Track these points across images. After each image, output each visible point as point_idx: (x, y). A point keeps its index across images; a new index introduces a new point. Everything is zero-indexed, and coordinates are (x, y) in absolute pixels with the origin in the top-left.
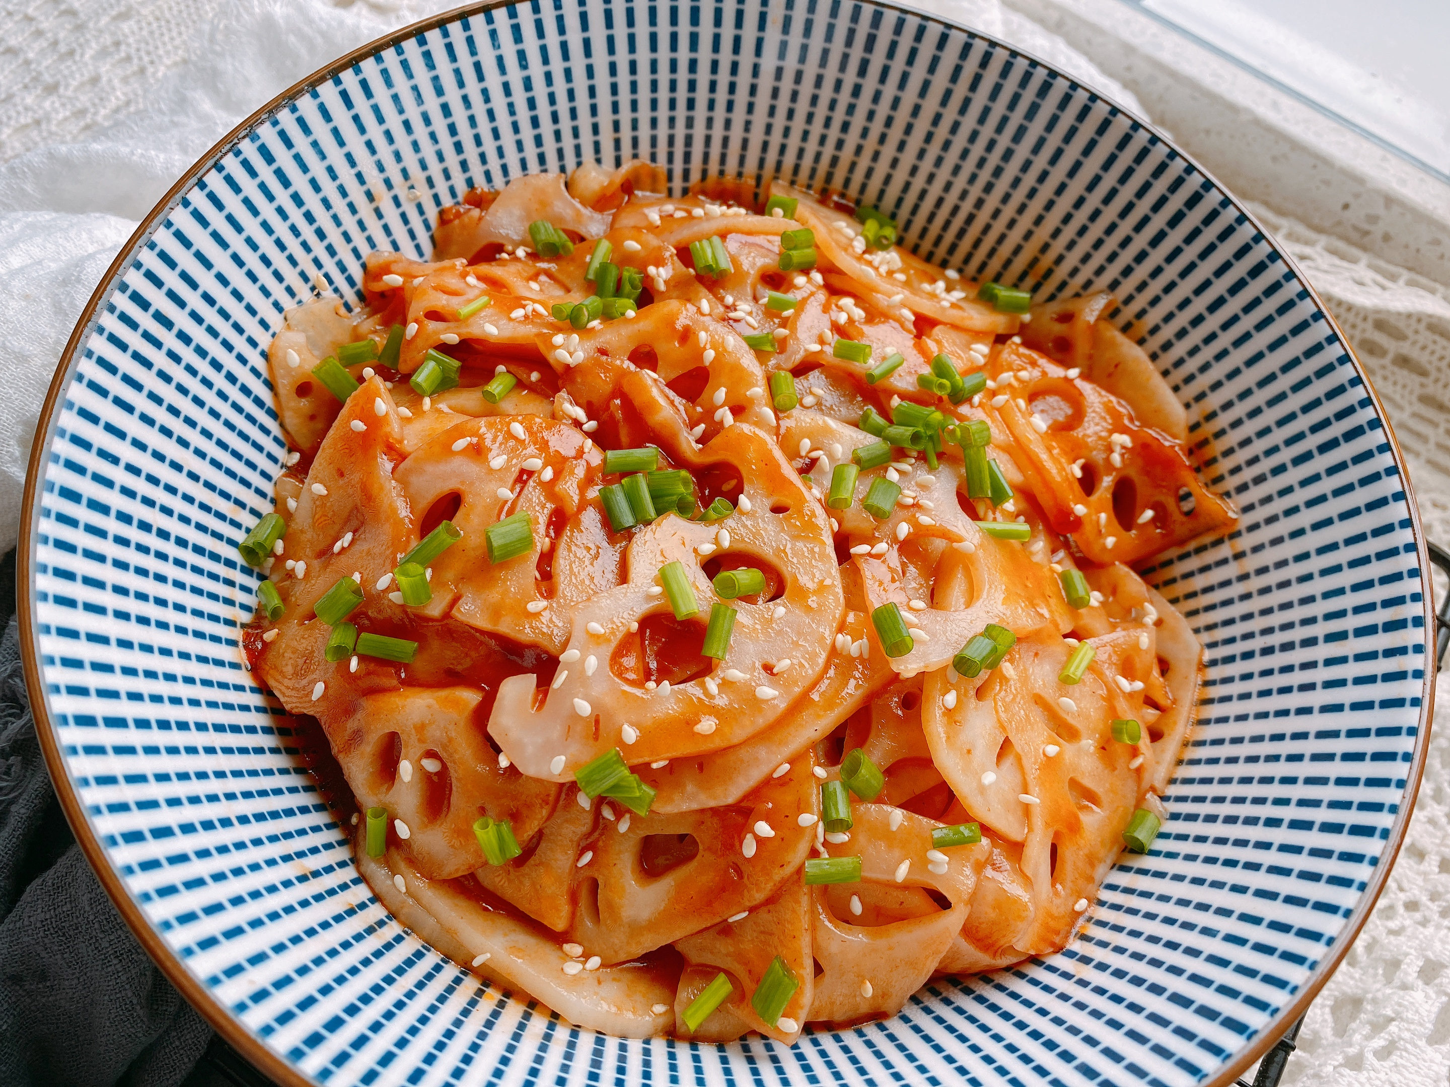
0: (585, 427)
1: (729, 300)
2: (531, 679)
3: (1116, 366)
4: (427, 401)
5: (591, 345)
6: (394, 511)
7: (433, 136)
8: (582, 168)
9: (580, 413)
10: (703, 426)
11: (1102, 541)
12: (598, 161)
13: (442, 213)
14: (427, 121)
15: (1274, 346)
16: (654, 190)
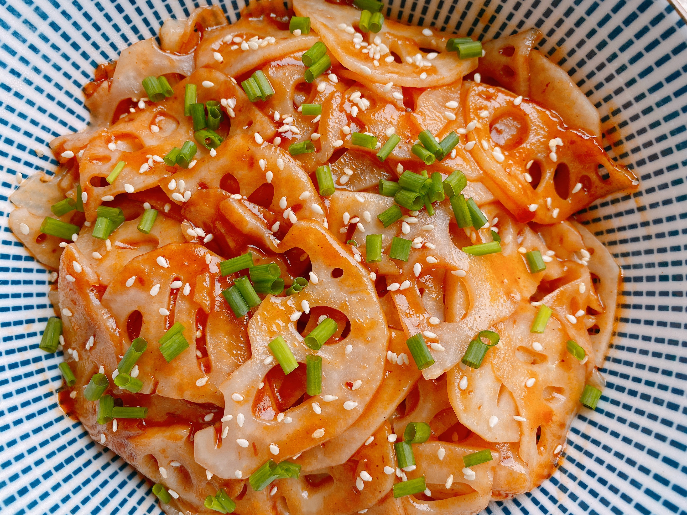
0: (205, 240)
1: (277, 117)
2: (210, 430)
3: (547, 85)
4: (108, 243)
5: (194, 182)
6: (108, 329)
7: (55, 47)
8: (164, 25)
9: (200, 232)
10: (278, 223)
11: (550, 214)
12: (174, 17)
13: (84, 90)
14: (45, 39)
15: (660, 63)
16: (218, 24)
